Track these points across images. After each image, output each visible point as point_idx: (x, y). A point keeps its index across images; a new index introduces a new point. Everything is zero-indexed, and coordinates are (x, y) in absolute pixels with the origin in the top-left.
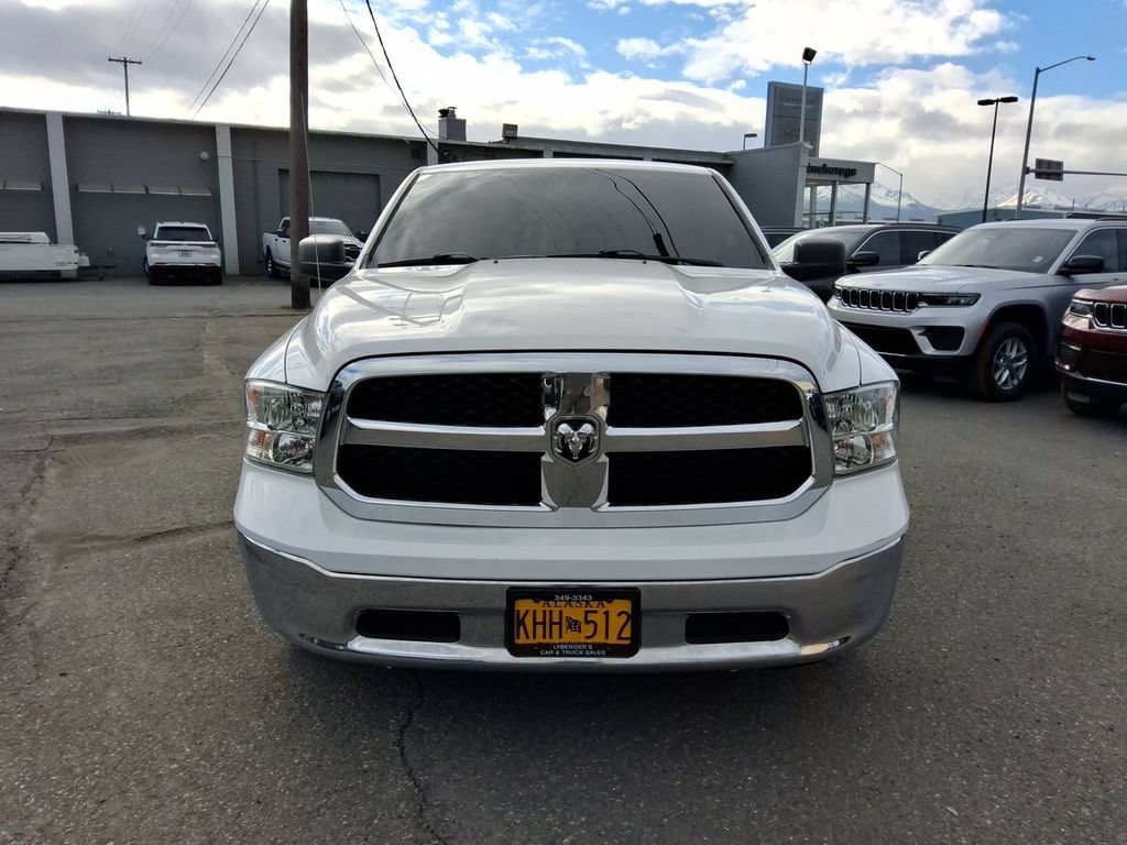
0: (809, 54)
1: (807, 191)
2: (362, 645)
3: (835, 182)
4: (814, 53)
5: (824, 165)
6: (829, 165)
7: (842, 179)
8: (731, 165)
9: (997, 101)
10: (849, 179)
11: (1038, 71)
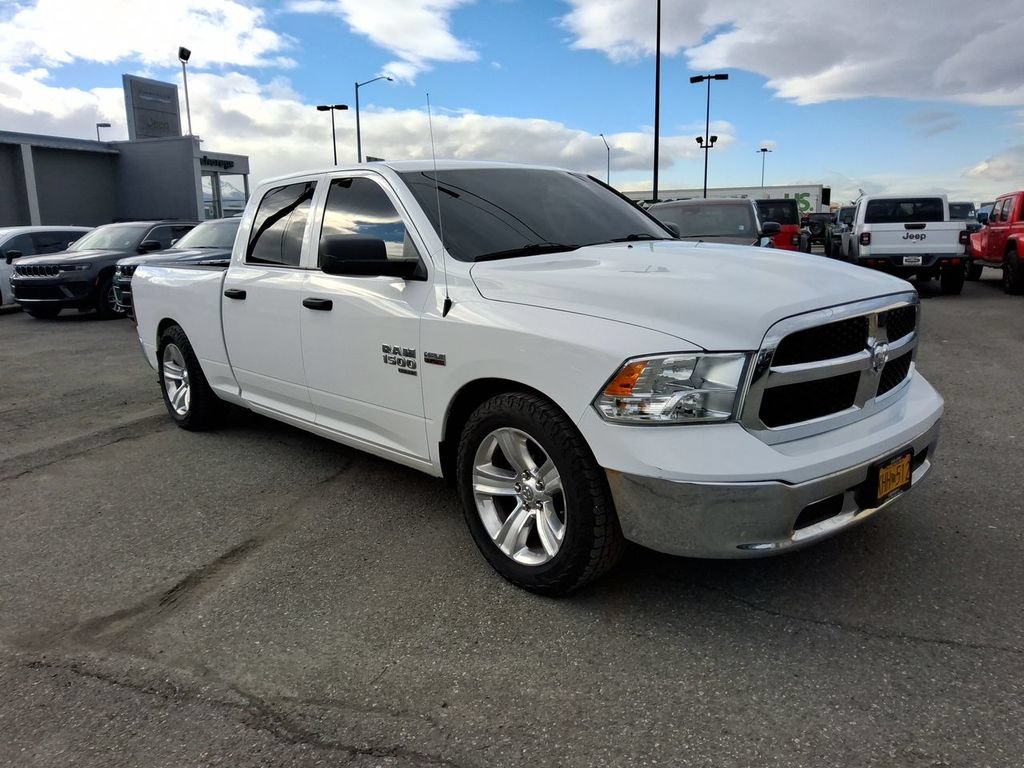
0: (184, 54)
1: (206, 181)
2: (801, 535)
3: (216, 173)
4: (189, 53)
5: (205, 157)
6: (209, 158)
7: (222, 170)
8: (115, 155)
9: (332, 108)
10: (229, 170)
11: (357, 86)
